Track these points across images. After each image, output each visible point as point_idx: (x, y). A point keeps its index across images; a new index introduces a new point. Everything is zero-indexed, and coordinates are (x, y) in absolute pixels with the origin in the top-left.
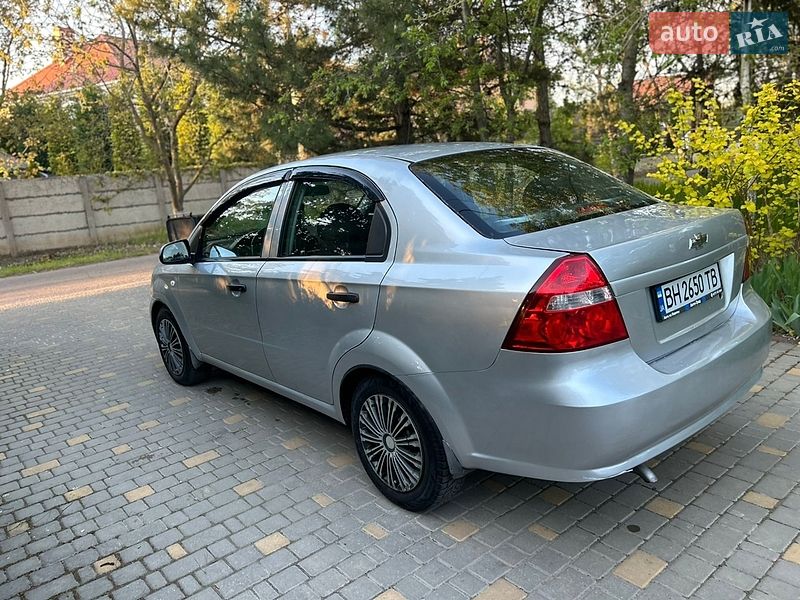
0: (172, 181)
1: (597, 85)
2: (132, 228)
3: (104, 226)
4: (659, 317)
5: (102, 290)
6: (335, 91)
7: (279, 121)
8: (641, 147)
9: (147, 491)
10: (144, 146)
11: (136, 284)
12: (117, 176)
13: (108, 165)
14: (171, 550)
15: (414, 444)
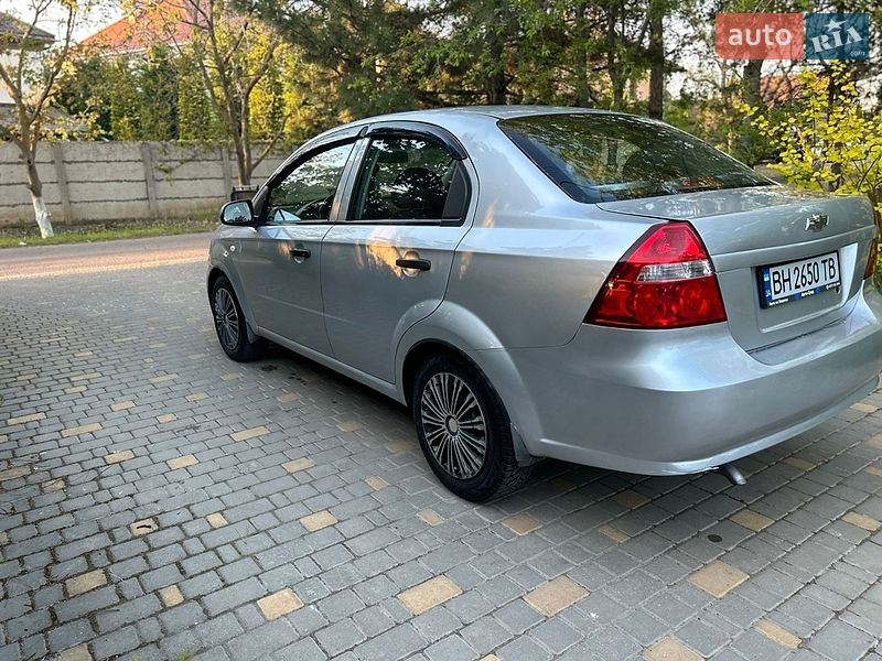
0: (240, 153)
1: (721, 77)
2: (194, 202)
3: (165, 199)
4: (764, 302)
5: (158, 263)
6: (424, 58)
7: (360, 88)
8: (763, 134)
9: (191, 460)
10: (212, 114)
11: (194, 260)
12: (182, 145)
13: (174, 132)
14: (212, 519)
15: (479, 427)
